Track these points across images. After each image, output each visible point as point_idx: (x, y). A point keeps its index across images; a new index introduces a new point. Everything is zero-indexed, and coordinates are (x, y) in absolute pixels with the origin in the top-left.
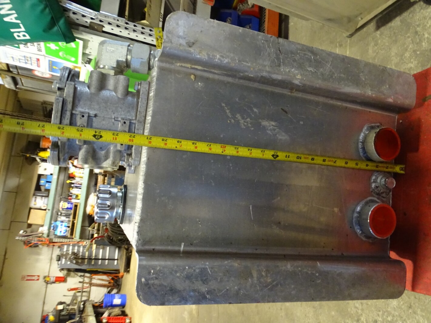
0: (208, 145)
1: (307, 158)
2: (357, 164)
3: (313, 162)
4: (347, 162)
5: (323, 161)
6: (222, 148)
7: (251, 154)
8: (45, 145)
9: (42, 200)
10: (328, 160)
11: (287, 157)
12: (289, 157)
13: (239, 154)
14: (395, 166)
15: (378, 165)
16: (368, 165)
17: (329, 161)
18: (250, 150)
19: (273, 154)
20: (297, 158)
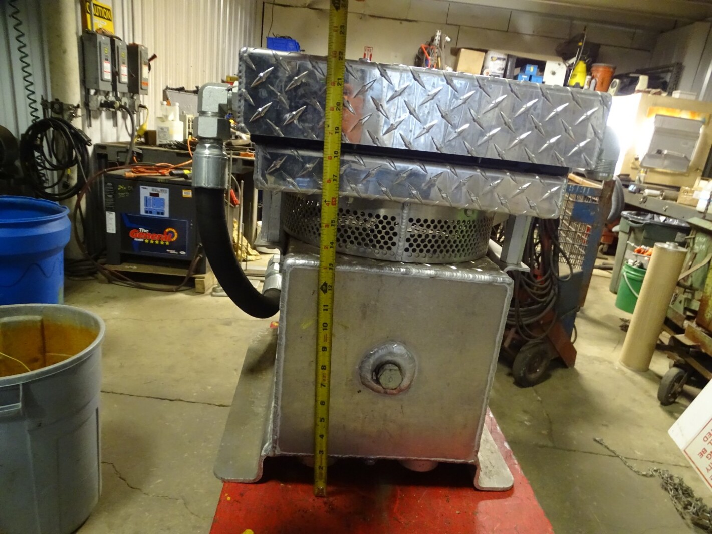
0: (336, 177)
1: (325, 340)
2: (323, 420)
3: (320, 349)
4: (323, 405)
5: (322, 366)
6: (331, 201)
7: (326, 248)
8: (597, 71)
9: (499, 69)
10: (325, 374)
11: (325, 307)
12: (324, 310)
13: (324, 228)
14: (323, 480)
15: (323, 454)
16: (322, 438)
17: (324, 376)
18: (331, 245)
19: (328, 285)
20: (324, 323)
